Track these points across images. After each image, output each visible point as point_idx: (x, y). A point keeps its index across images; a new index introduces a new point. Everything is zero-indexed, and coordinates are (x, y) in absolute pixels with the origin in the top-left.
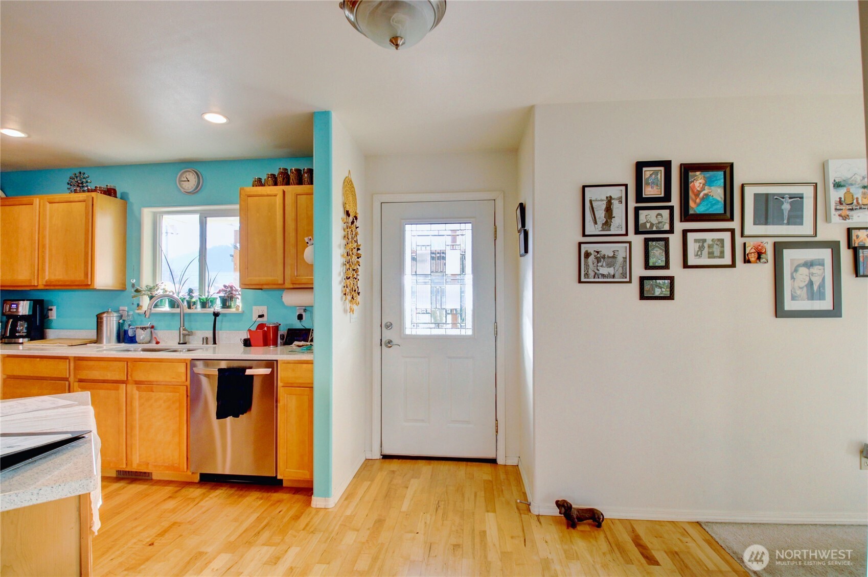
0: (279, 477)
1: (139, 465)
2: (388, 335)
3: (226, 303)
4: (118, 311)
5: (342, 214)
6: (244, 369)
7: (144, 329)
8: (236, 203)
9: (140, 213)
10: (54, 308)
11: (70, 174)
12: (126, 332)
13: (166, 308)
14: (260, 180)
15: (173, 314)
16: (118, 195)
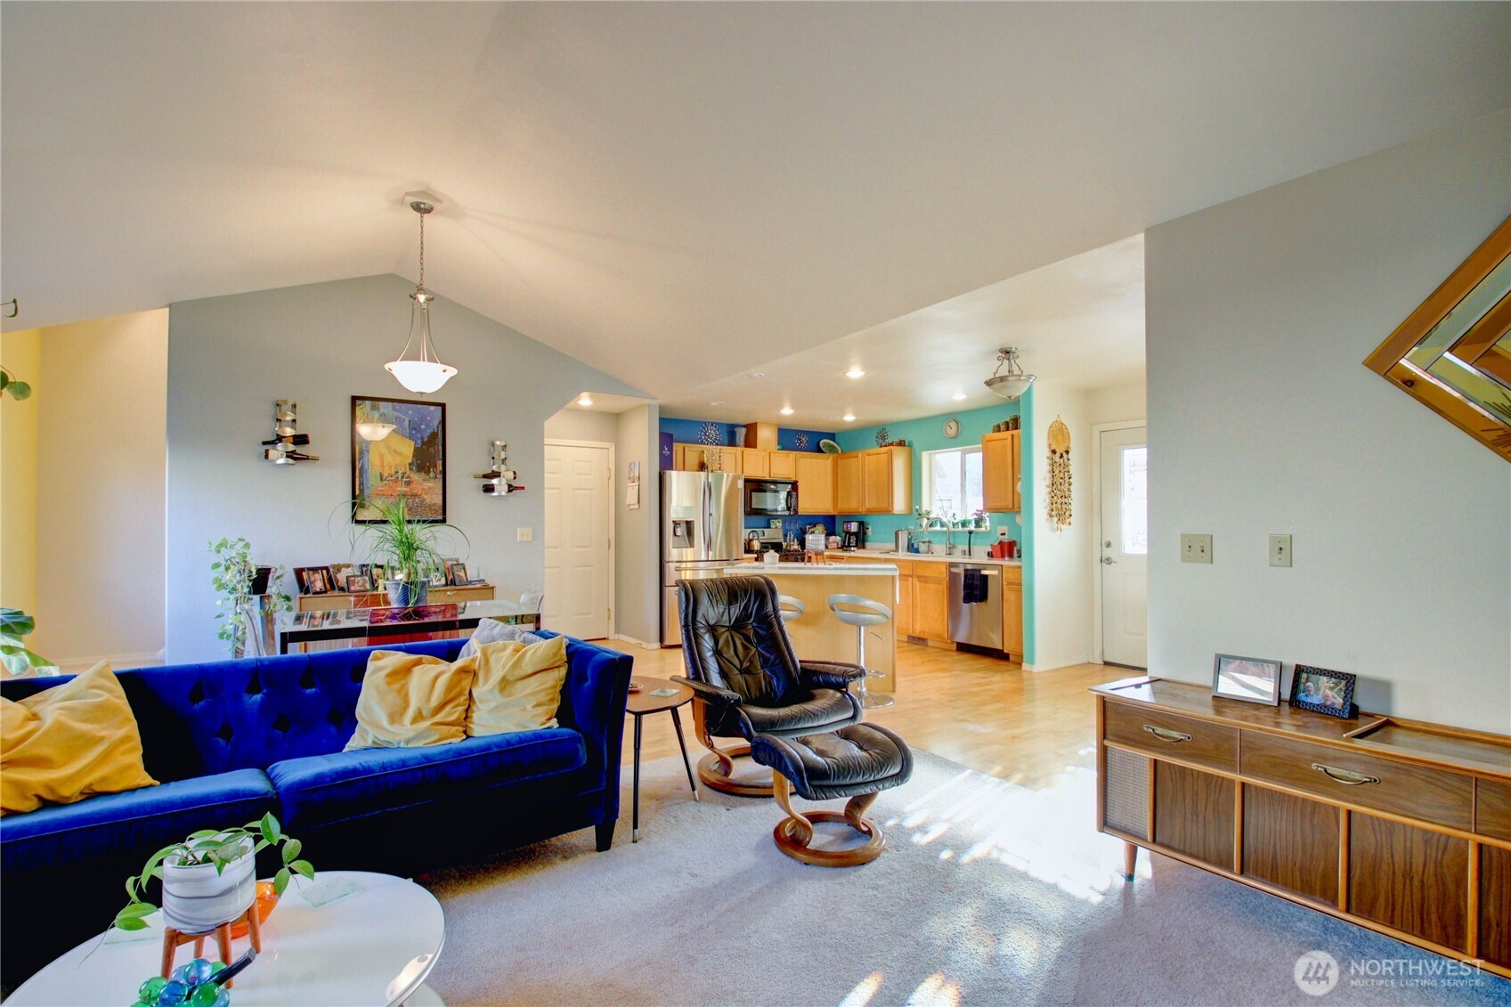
0: (1005, 651)
1: (920, 632)
2: (1108, 553)
3: (978, 523)
4: (907, 530)
5: (1047, 453)
6: (980, 571)
7: (924, 542)
8: (979, 444)
9: (920, 457)
10: (870, 527)
11: (877, 430)
12: (913, 545)
13: (938, 528)
14: (999, 426)
15: (943, 532)
16: (907, 444)
